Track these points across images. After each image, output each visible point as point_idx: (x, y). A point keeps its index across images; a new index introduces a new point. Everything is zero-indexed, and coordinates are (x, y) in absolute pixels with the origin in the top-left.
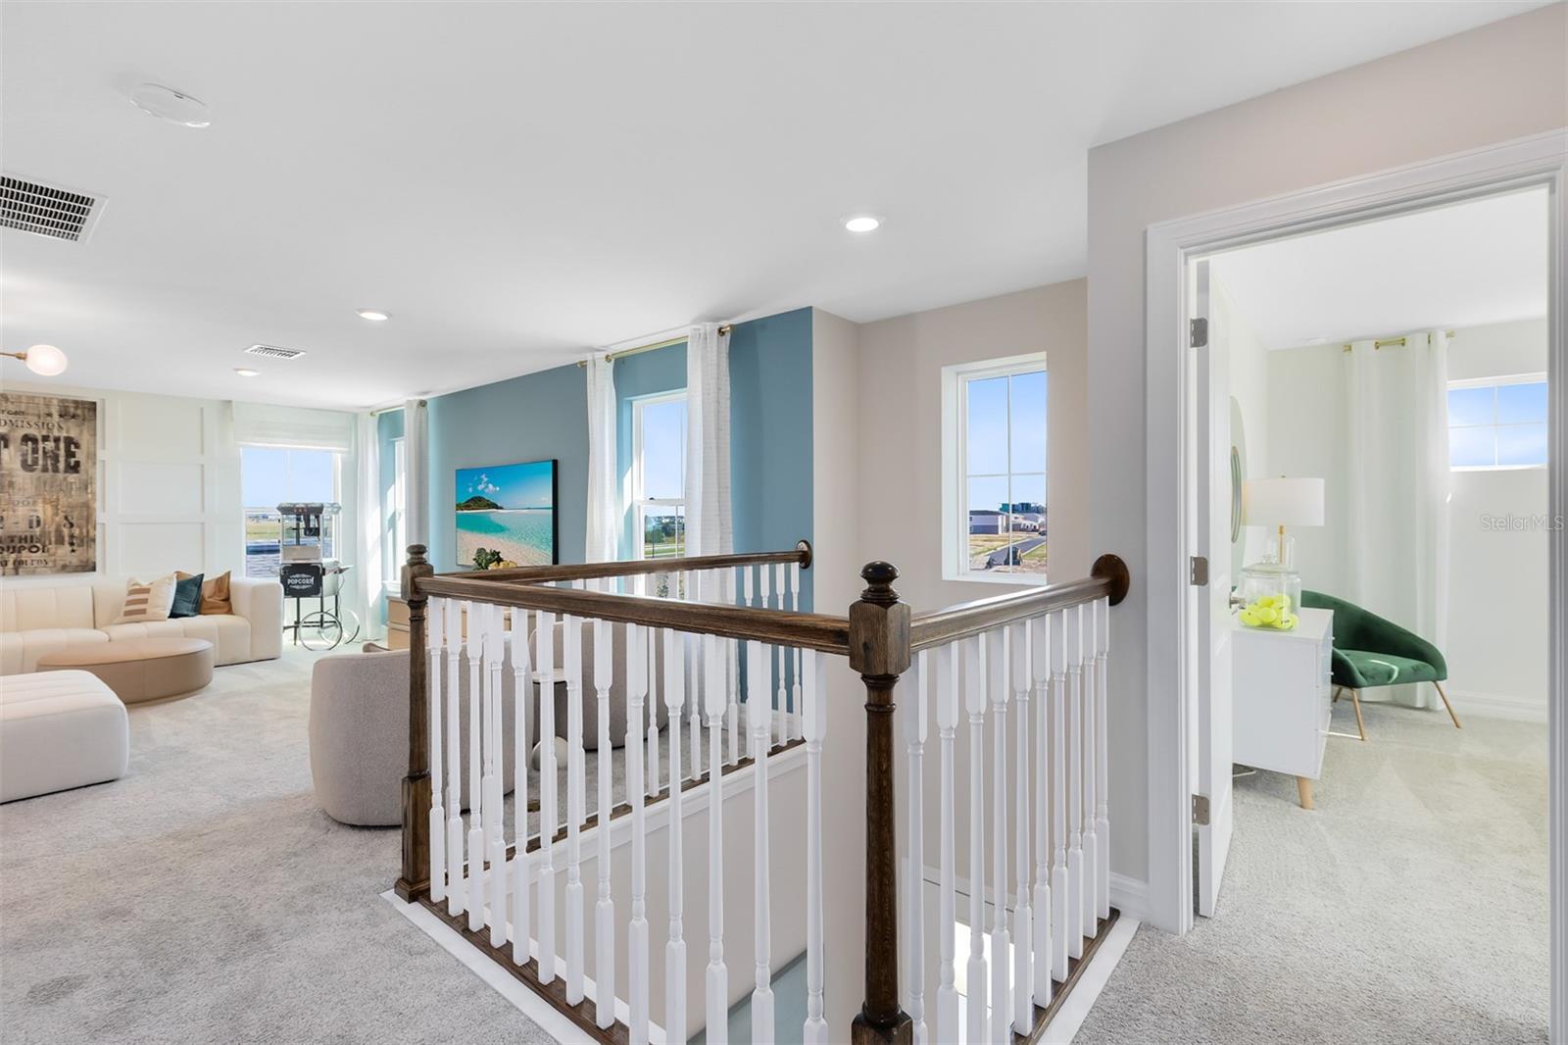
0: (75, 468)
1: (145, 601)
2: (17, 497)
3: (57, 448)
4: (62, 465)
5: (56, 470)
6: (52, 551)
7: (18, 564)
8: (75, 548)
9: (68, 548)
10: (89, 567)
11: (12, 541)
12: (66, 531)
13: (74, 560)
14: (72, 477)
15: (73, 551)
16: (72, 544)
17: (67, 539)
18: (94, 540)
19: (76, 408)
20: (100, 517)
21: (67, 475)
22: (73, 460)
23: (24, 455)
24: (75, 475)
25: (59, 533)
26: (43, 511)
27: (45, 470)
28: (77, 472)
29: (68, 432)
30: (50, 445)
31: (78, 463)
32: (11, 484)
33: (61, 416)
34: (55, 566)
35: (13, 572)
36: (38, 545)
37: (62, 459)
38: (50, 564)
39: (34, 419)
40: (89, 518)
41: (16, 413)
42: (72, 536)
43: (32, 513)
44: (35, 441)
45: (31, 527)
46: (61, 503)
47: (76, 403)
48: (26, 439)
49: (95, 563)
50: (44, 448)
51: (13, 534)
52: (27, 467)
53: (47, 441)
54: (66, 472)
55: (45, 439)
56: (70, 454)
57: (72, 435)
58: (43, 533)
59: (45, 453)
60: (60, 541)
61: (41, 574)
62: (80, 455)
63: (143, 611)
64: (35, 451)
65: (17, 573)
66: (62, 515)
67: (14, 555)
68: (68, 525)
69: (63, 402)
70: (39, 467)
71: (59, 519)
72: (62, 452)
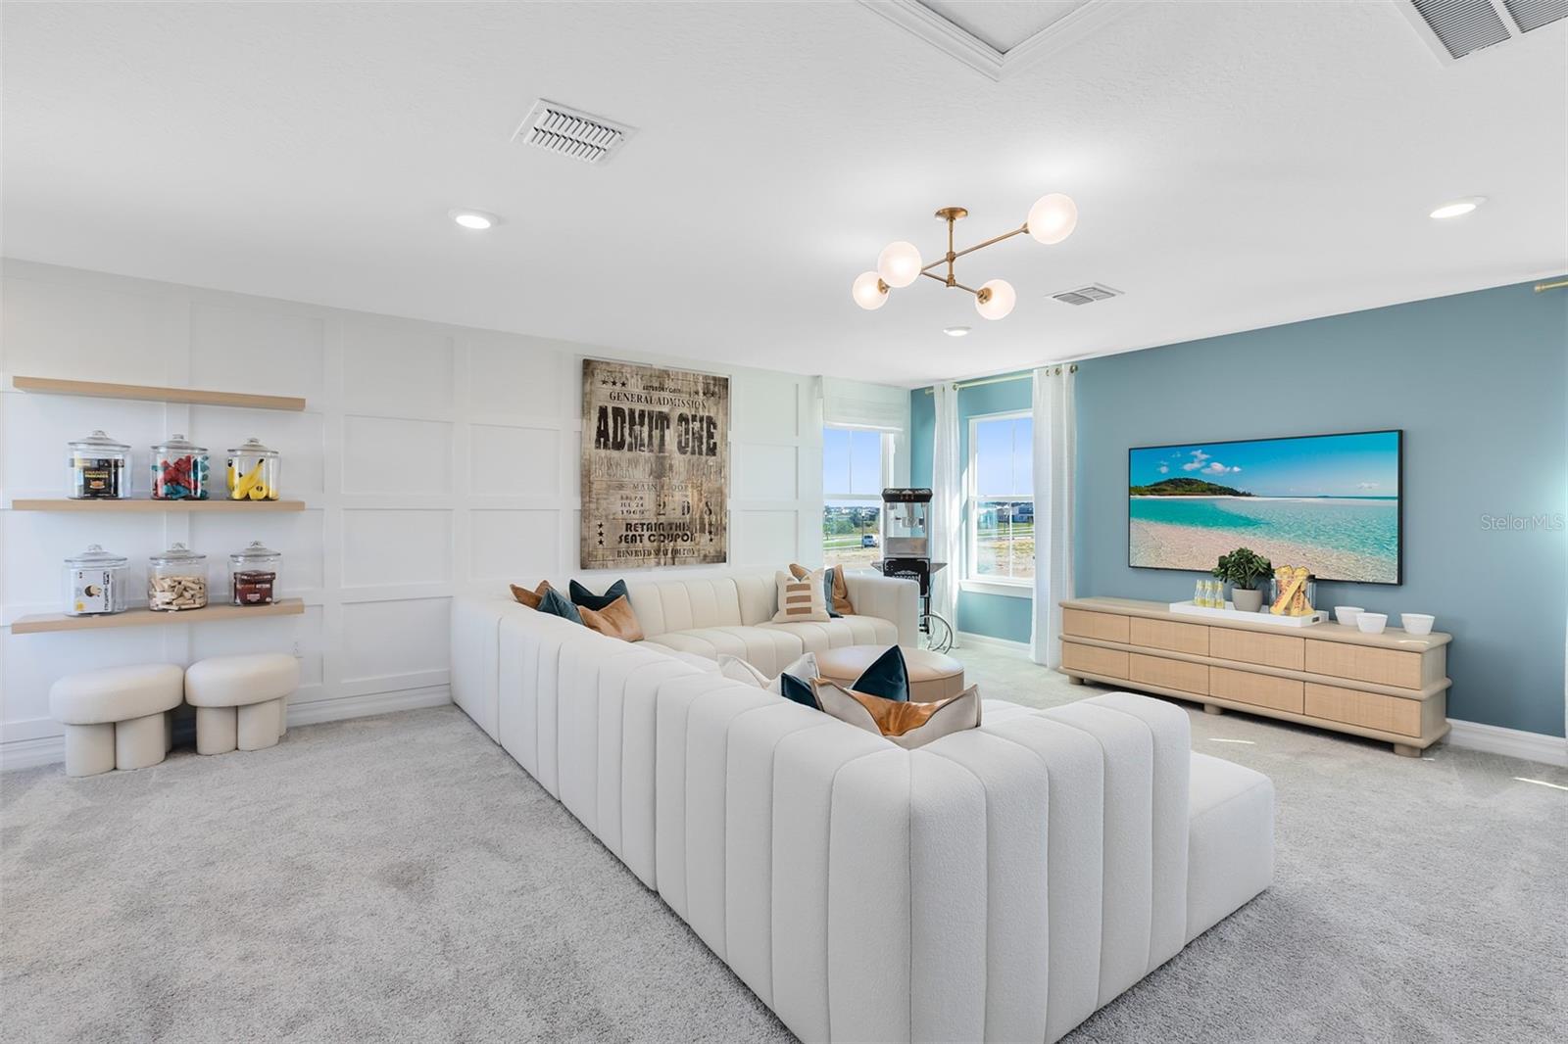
0: (712, 450)
1: (808, 599)
2: (675, 482)
3: (702, 428)
4: (704, 447)
5: (700, 453)
6: (697, 539)
7: (675, 552)
8: (713, 537)
9: (707, 536)
10: (721, 558)
11: (671, 529)
12: (706, 517)
13: (711, 549)
14: (712, 460)
15: (711, 540)
16: (710, 533)
17: (707, 526)
18: (725, 529)
19: (715, 385)
20: (730, 504)
21: (708, 457)
22: (712, 441)
23: (680, 436)
24: (713, 458)
25: (702, 519)
26: (692, 496)
27: (693, 453)
28: (714, 455)
29: (709, 412)
30: (697, 425)
31: (715, 444)
32: (671, 466)
33: (704, 394)
34: (699, 556)
35: (671, 561)
36: (689, 533)
37: (705, 440)
38: (696, 554)
39: (685, 397)
40: (722, 505)
41: (674, 391)
42: (710, 525)
43: (685, 499)
44: (687, 421)
45: (683, 514)
46: (704, 488)
47: (715, 379)
48: (682, 419)
49: (725, 553)
50: (693, 429)
51: (672, 521)
52: (682, 449)
53: (695, 421)
54: (707, 454)
55: (694, 418)
56: (710, 436)
57: (712, 415)
58: (691, 518)
59: (693, 434)
60: (702, 530)
61: (691, 564)
62: (717, 438)
63: (808, 610)
64: (687, 433)
65: (674, 564)
66: (704, 500)
67: (672, 544)
68: (708, 513)
69: (706, 377)
70: (689, 449)
71: (702, 505)
72: (705, 433)
